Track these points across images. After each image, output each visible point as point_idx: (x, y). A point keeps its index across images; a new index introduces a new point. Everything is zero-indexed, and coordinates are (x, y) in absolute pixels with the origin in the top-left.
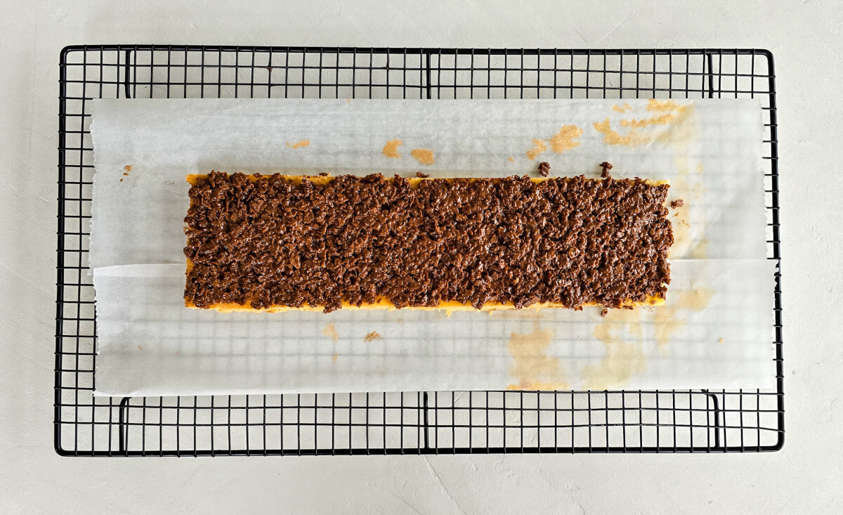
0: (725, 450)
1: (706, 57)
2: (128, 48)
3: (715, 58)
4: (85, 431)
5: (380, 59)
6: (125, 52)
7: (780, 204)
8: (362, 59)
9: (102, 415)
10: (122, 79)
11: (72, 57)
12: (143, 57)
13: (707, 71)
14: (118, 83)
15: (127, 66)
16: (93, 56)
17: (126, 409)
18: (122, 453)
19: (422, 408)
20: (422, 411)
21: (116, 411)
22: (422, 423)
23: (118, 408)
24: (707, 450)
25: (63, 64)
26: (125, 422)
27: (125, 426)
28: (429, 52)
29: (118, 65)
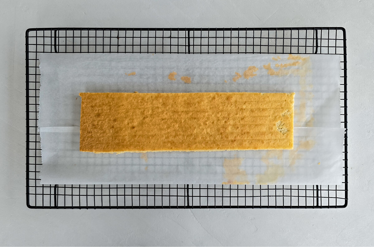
0: (321, 207)
1: (315, 31)
2: (56, 29)
3: (319, 31)
4: (39, 198)
5: (167, 33)
6: (54, 31)
7: (348, 98)
8: (159, 33)
9: (47, 191)
10: (53, 43)
11: (31, 33)
12: (62, 33)
13: (315, 37)
14: (51, 45)
15: (55, 37)
16: (40, 33)
17: (57, 188)
18: (56, 207)
19: (186, 188)
20: (186, 190)
21: (53, 189)
22: (186, 195)
23: (54, 188)
24: (313, 207)
25: (27, 37)
26: (57, 194)
27: (57, 196)
28: (189, 30)
29: (51, 37)
